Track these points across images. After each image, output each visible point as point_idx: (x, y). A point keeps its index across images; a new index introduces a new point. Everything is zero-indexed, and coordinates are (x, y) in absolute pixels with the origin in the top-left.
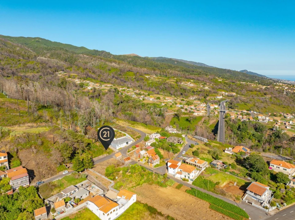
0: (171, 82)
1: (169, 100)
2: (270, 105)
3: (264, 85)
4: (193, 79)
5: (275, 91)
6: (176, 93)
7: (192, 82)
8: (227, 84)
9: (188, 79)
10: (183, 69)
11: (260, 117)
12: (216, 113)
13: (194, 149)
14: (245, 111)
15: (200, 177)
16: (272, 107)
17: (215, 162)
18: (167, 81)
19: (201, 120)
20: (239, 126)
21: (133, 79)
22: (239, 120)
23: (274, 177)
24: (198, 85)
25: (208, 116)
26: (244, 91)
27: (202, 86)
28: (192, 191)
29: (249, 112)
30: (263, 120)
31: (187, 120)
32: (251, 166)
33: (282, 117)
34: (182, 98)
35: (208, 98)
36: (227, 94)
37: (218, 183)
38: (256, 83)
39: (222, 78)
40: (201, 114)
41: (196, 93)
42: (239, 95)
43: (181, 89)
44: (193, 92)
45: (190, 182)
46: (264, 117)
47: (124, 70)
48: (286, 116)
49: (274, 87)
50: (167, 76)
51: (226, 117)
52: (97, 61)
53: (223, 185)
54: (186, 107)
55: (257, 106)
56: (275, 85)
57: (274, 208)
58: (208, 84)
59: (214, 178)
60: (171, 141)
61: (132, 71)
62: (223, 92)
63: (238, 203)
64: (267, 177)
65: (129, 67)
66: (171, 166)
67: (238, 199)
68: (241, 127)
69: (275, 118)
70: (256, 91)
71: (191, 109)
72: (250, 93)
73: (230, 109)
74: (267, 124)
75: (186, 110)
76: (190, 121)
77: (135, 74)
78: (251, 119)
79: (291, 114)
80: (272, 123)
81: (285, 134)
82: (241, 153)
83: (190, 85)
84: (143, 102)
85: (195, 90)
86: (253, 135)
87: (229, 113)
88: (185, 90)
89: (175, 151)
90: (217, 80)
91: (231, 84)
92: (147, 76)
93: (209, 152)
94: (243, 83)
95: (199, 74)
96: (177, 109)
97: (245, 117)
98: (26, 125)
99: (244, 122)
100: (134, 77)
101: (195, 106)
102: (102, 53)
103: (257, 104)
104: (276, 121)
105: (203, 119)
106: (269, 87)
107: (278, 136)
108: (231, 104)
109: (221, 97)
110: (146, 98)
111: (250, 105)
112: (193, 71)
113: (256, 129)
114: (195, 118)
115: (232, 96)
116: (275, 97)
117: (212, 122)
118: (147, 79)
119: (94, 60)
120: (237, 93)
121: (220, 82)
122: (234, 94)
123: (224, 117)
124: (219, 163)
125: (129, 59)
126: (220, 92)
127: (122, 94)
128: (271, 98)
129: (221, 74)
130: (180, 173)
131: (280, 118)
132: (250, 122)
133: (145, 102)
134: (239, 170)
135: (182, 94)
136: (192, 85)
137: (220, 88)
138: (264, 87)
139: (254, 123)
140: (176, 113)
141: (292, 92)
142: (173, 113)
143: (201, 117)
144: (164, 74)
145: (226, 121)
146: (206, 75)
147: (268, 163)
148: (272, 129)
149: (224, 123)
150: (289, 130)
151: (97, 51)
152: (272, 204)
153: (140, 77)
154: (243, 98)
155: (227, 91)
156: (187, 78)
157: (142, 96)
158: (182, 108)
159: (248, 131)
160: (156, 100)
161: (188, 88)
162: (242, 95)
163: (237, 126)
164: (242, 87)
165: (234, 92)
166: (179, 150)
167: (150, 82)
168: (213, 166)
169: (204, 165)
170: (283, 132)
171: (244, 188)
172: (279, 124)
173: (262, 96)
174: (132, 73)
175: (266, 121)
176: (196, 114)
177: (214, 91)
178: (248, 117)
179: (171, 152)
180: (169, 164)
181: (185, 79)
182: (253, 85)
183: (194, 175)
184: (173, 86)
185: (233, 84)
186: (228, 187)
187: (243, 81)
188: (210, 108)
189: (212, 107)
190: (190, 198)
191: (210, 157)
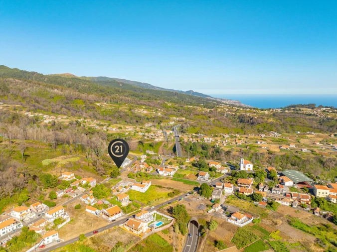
0: (124, 109)
1: (129, 129)
2: (213, 127)
3: (209, 108)
4: (144, 105)
5: (218, 113)
6: (131, 121)
7: (144, 108)
8: (176, 109)
9: (140, 105)
10: (132, 94)
11: (205, 139)
12: (173, 138)
13: (169, 162)
14: (194, 134)
15: (176, 173)
16: (215, 128)
17: (181, 166)
18: (120, 108)
19: (161, 145)
20: (191, 147)
21: (84, 107)
22: (191, 142)
23: (210, 170)
24: (150, 111)
25: (167, 141)
26: (192, 116)
27: (154, 113)
28: (174, 179)
29: (197, 135)
30: (208, 141)
31: (150, 145)
32: (200, 165)
33: (222, 137)
34: (140, 127)
35: (162, 124)
36: (177, 119)
37: (185, 175)
38: (202, 106)
39: (171, 102)
40: (161, 140)
41: (150, 120)
42: (188, 120)
43: (136, 116)
44: (148, 119)
45: (172, 176)
46: (208, 138)
47: (72, 98)
48: (224, 136)
49: (217, 110)
50: (117, 102)
51: (180, 141)
52: (35, 87)
53: (187, 175)
54: (147, 134)
55: (203, 129)
56: (218, 107)
57: (210, 180)
58: (159, 110)
59: (183, 173)
60: (154, 159)
61: (80, 99)
62: (174, 118)
63: (196, 181)
64: (208, 169)
65: (75, 94)
66: (160, 170)
67: (195, 179)
68: (192, 147)
69: (217, 138)
70: (202, 115)
71: (152, 136)
72: (197, 117)
73: (182, 133)
74: (211, 143)
75: (148, 137)
76: (152, 146)
77: (84, 102)
78: (199, 141)
79: (228, 134)
80: (214, 142)
81: (222, 149)
82: (194, 161)
83: (143, 112)
84: (108, 132)
85: (149, 117)
86: (201, 152)
87: (182, 137)
88: (140, 117)
89: (158, 164)
90: (167, 105)
91: (180, 108)
92: (98, 104)
93: (177, 162)
94: (191, 107)
95: (148, 99)
96: (140, 137)
97: (194, 139)
98: (60, 157)
99: (194, 143)
100: (84, 105)
101: (154, 133)
102: (33, 75)
103: (203, 127)
104: (217, 141)
105: (163, 144)
106: (212, 110)
107: (218, 152)
108: (182, 128)
109: (173, 122)
110: (109, 128)
111: (198, 129)
112: (142, 96)
113: (203, 148)
114: (157, 144)
115: (182, 121)
116: (217, 120)
117: (171, 145)
118: (100, 108)
119: (30, 86)
120: (186, 118)
121: (170, 107)
122: (184, 119)
123: (179, 140)
124: (184, 166)
125: (68, 83)
126: (171, 118)
127: (84, 126)
128: (214, 121)
129: (169, 98)
130: (166, 173)
131: (220, 138)
132: (198, 143)
133: (110, 132)
134: (194, 169)
135: (137, 122)
136: (145, 112)
137: (171, 114)
138: (209, 110)
139: (201, 144)
140: (140, 140)
141: (231, 114)
142: (137, 141)
143: (161, 142)
144: (115, 100)
145: (181, 144)
146: (156, 100)
147: (208, 164)
148: (214, 147)
149: (180, 145)
150: (225, 147)
151: (26, 72)
152: (209, 179)
153: (91, 105)
154: (192, 122)
155: (178, 117)
156: (138, 104)
157: (105, 127)
158: (144, 136)
159: (198, 150)
160: (119, 130)
161: (143, 115)
162: (191, 119)
163: (189, 146)
164: (189, 111)
165: (183, 117)
166: (160, 163)
167: (103, 110)
168: (181, 168)
169: (177, 168)
170: (221, 148)
171: (197, 175)
172: (219, 143)
173: (207, 119)
174: (81, 100)
175: (210, 142)
176: (157, 140)
177: (167, 117)
178: (196, 139)
179: (156, 164)
180: (158, 170)
181: (137, 105)
182: (199, 109)
183: (173, 173)
184: (127, 114)
185: (182, 108)
186: (190, 176)
187: (190, 105)
188: (166, 133)
189: (168, 133)
190: (174, 182)
191: (178, 164)
